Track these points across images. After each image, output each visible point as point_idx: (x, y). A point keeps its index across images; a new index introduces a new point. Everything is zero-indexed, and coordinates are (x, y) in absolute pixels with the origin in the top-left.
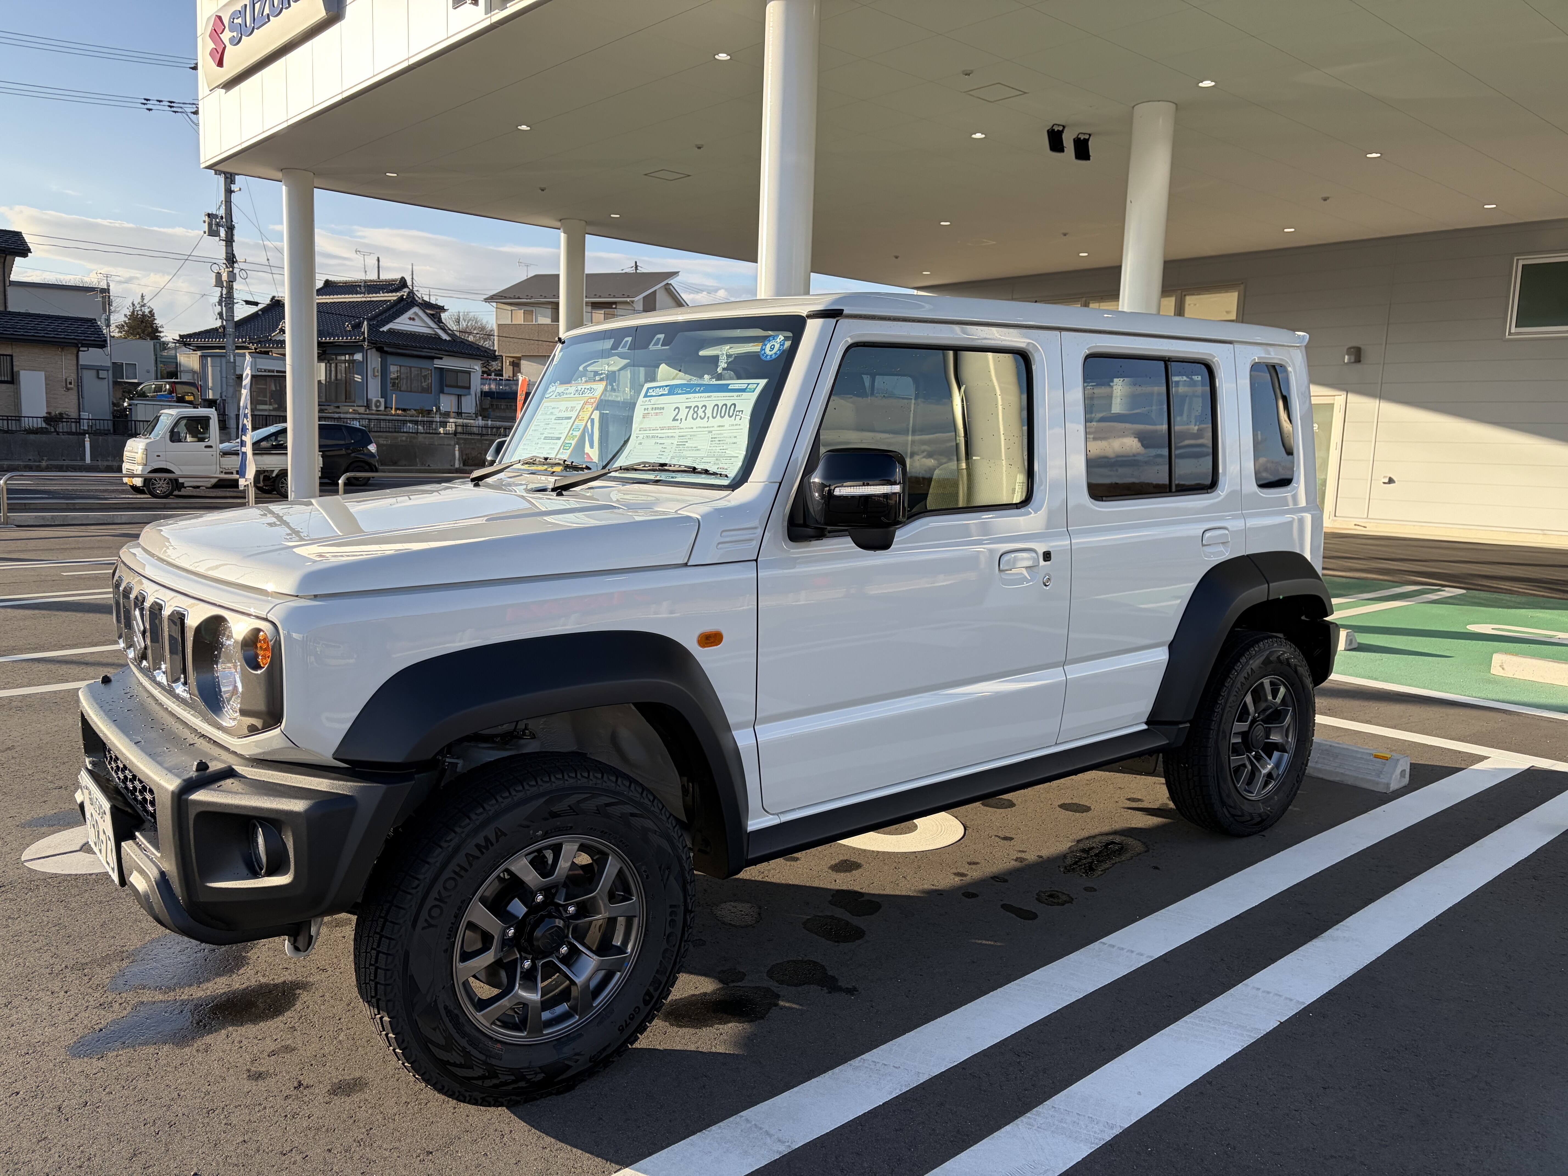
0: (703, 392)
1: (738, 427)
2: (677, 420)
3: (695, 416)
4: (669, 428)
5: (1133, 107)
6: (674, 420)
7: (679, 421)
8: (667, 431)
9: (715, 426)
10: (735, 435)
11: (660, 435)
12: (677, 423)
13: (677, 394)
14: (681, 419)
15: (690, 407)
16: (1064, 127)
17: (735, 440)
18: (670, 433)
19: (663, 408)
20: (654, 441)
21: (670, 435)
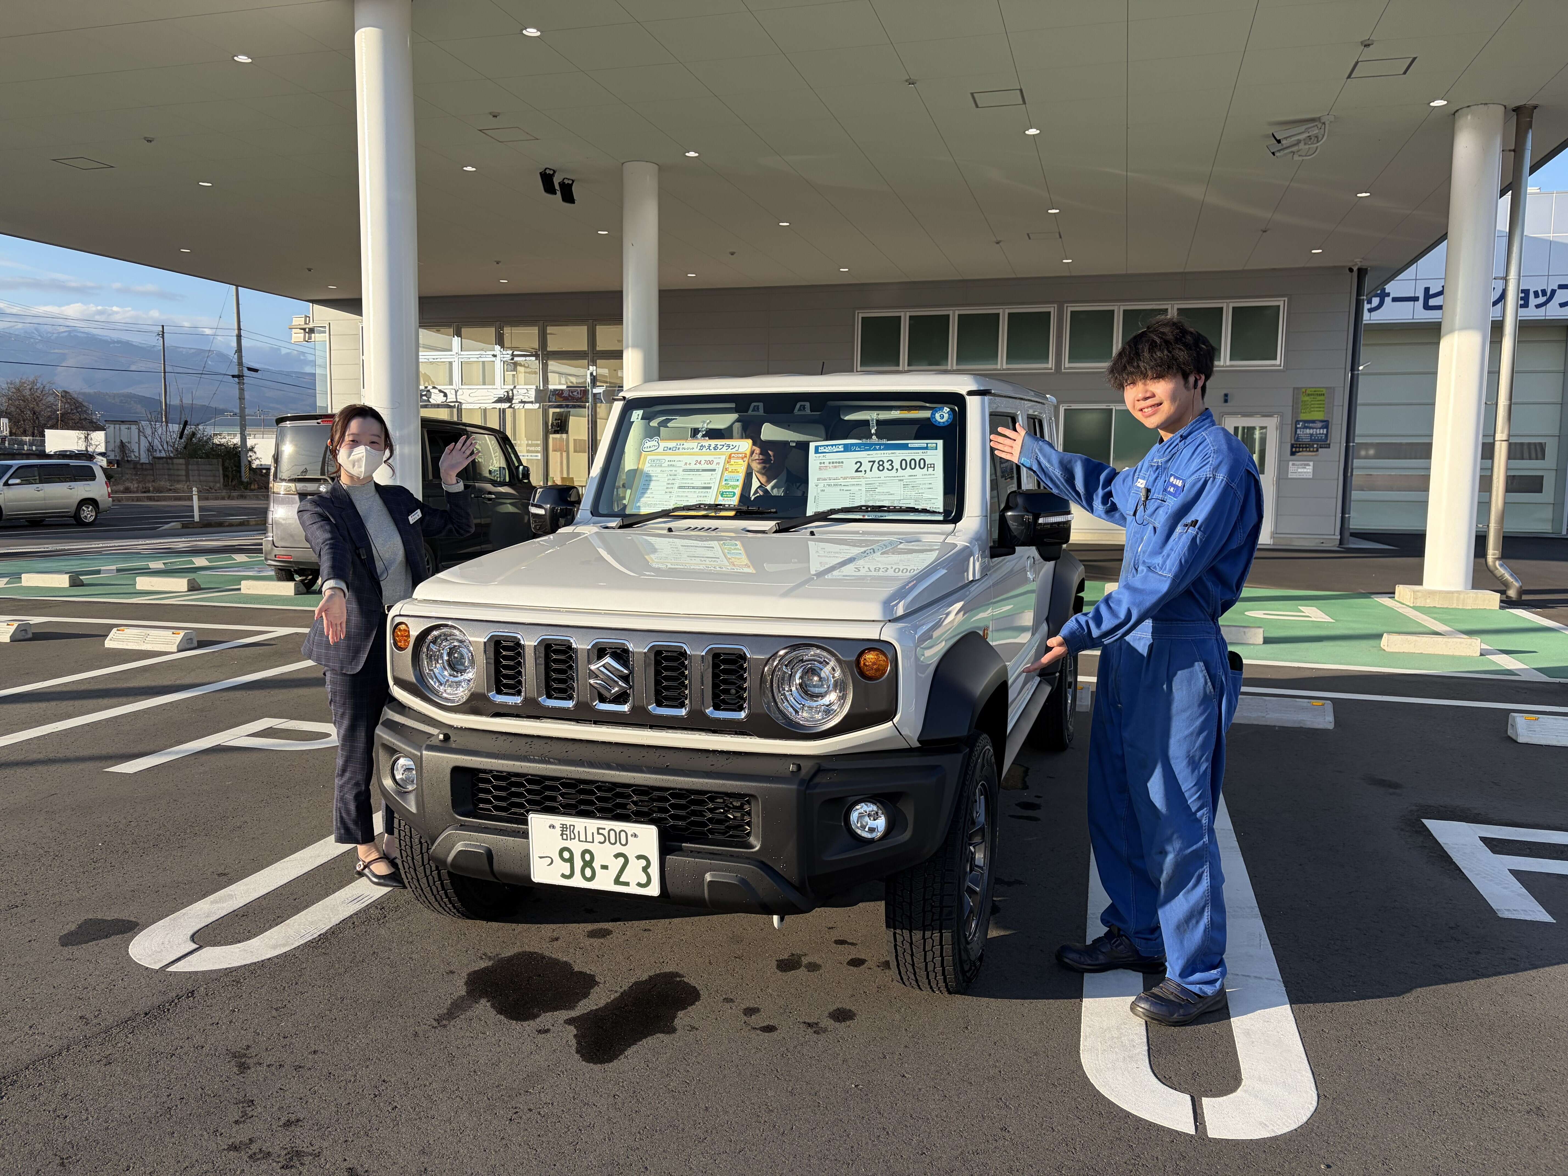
0: (883, 449)
1: (932, 476)
2: (861, 471)
3: (881, 468)
4: (852, 478)
5: (623, 164)
6: (857, 471)
7: (863, 472)
8: (850, 480)
9: (906, 476)
10: (930, 482)
11: (843, 484)
12: (858, 474)
13: (855, 451)
14: (865, 471)
15: (874, 462)
16: (554, 172)
17: (930, 486)
18: (854, 481)
19: (842, 462)
20: (839, 488)
21: (855, 483)
